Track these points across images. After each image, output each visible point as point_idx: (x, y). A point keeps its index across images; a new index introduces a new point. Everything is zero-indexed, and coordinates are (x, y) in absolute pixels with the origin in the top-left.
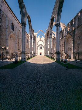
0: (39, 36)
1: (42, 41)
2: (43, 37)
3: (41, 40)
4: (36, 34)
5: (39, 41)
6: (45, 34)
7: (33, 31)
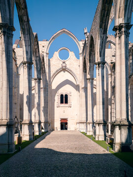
0: (56, 54)
1: (70, 72)
2: (72, 54)
3: (64, 69)
4: (44, 46)
5: (58, 72)
6: (81, 44)
7: (36, 37)
